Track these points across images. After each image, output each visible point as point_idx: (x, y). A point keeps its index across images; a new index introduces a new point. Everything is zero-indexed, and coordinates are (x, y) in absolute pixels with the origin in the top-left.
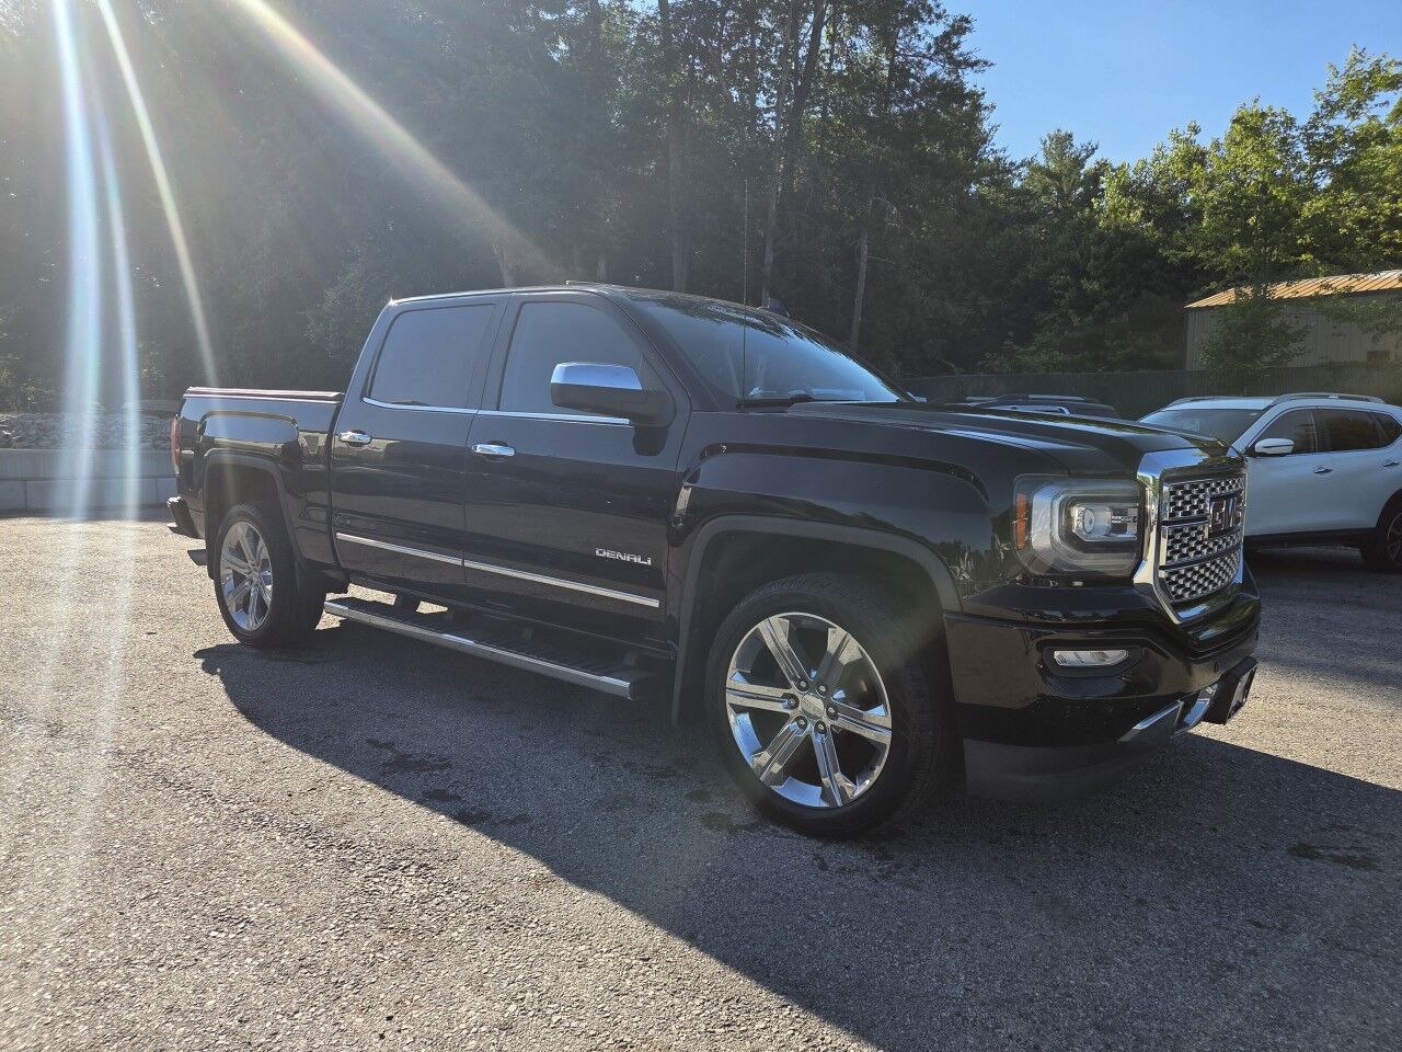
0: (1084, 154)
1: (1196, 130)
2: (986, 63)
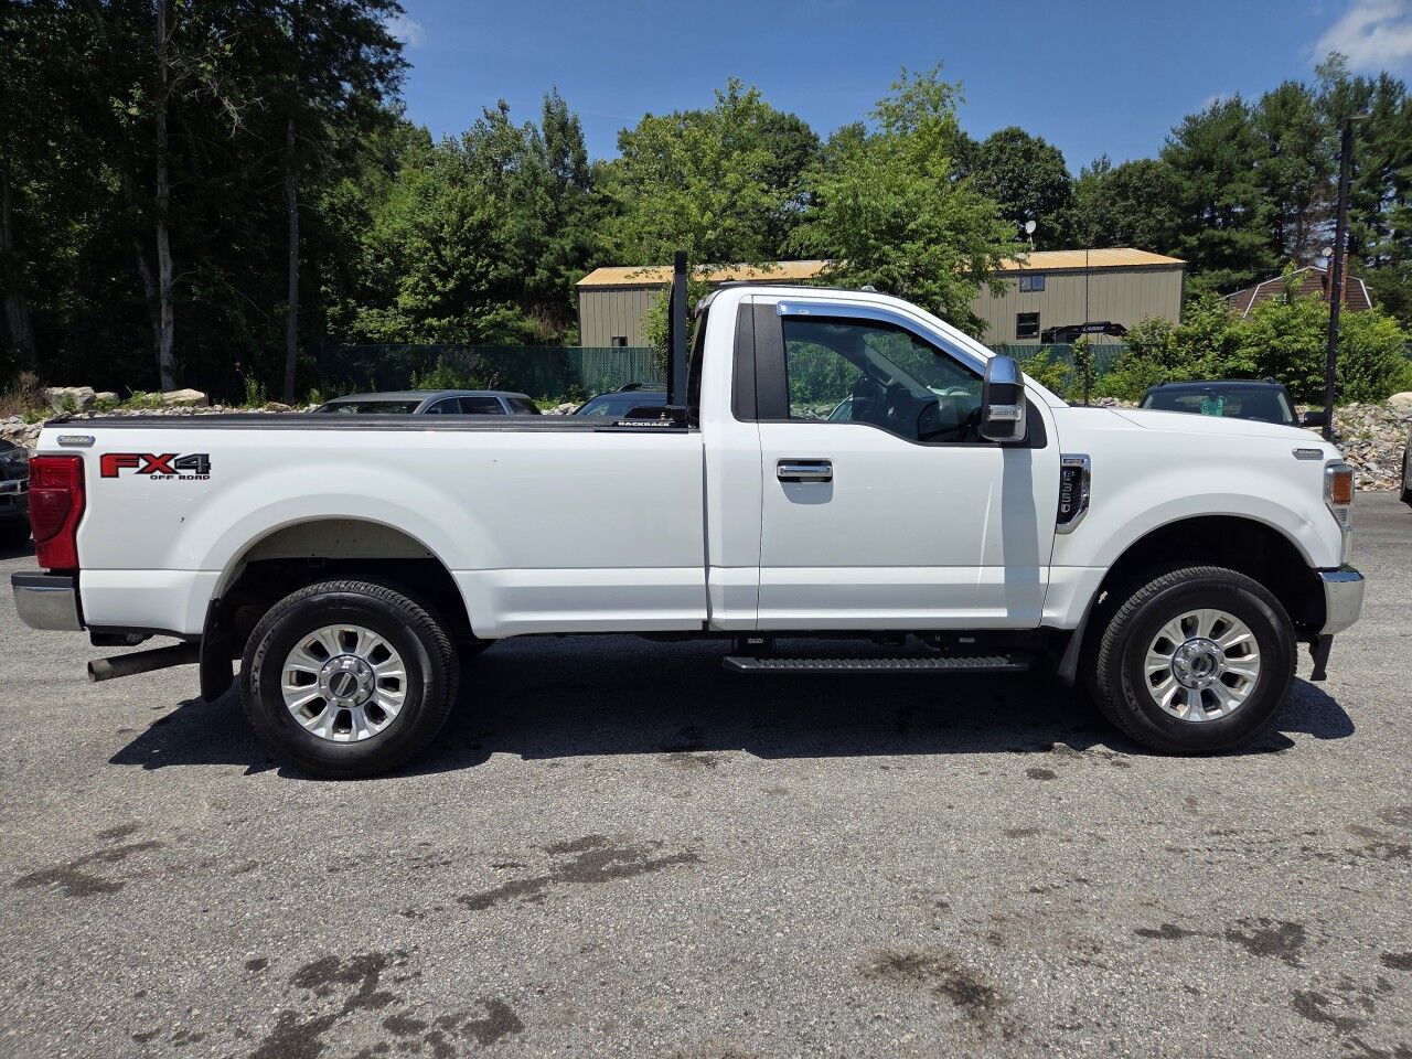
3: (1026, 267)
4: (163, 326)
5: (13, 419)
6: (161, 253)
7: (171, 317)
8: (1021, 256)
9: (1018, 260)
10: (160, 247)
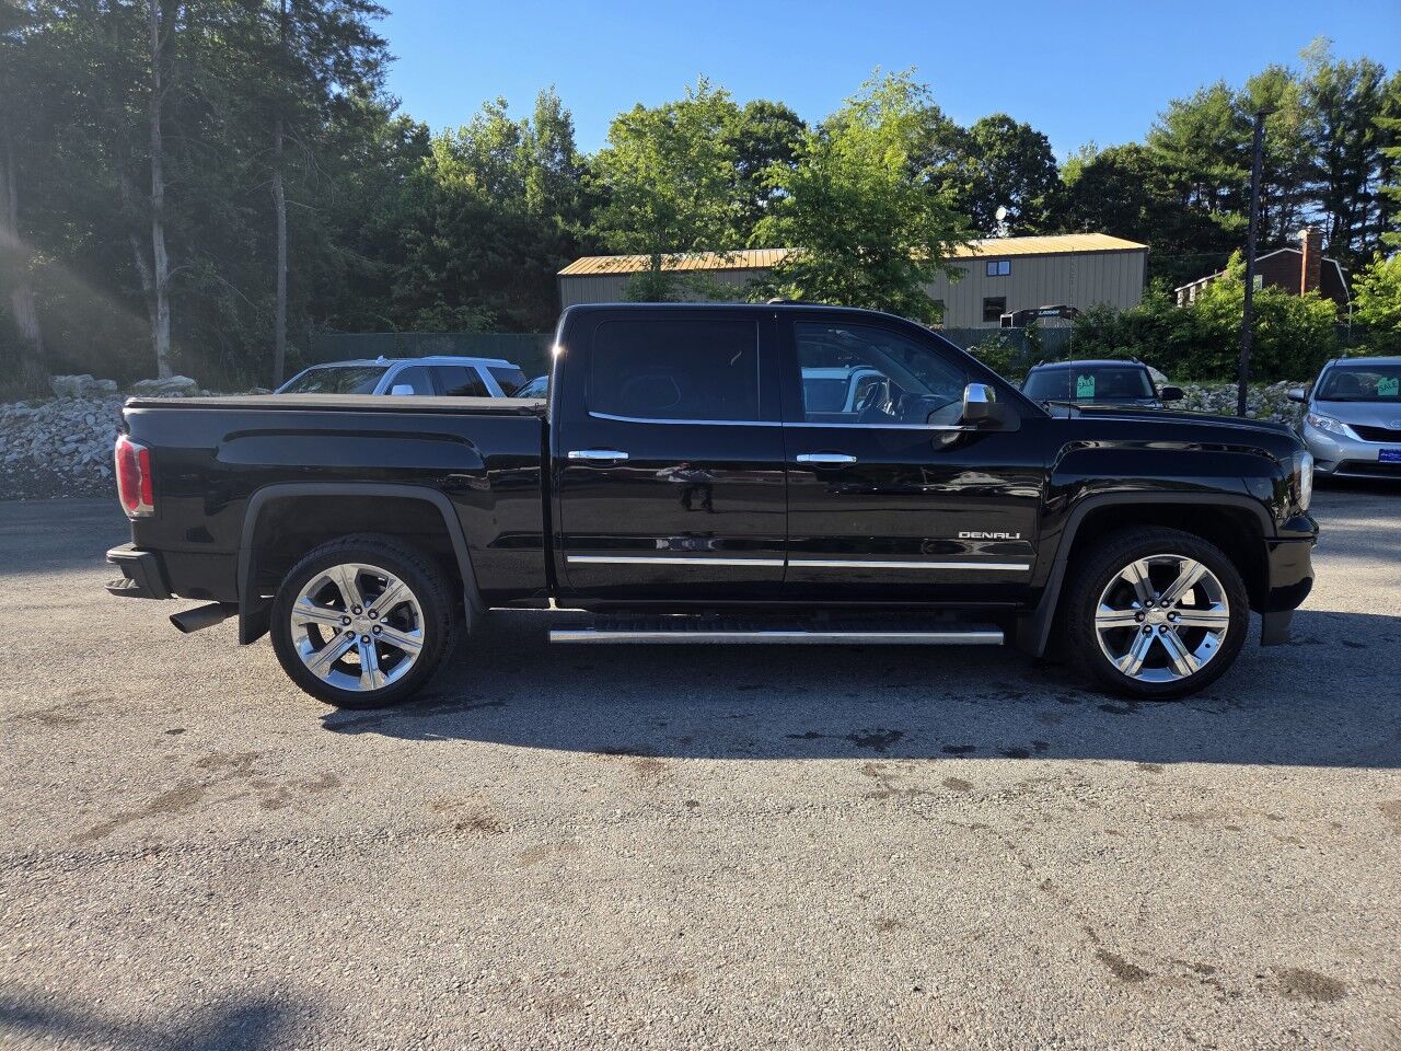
0: (388, 107)
1: (504, 105)
2: (383, 11)
3: (978, 254)
4: (160, 318)
5: (19, 404)
6: (157, 248)
7: (167, 308)
8: (973, 243)
9: (972, 247)
10: (155, 243)
